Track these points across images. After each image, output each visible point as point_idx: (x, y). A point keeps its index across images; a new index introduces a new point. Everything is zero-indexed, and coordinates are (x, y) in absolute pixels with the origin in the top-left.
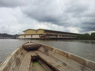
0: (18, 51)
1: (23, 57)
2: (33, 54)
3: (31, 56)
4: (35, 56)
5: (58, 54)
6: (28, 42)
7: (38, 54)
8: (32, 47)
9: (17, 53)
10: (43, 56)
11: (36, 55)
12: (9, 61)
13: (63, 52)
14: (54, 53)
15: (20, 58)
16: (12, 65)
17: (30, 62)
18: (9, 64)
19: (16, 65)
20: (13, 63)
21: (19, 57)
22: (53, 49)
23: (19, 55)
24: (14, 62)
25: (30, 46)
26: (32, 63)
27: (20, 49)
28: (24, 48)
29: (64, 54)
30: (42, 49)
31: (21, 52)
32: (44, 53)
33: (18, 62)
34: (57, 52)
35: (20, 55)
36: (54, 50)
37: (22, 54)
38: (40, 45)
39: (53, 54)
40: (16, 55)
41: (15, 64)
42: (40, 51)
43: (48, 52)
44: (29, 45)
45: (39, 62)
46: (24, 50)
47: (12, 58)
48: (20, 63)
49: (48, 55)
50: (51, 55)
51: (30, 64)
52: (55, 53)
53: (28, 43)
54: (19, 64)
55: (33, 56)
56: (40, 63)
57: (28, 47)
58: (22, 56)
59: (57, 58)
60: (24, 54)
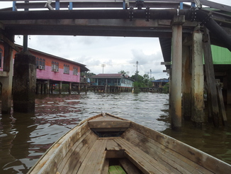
0: (77, 134)
1: (87, 150)
2: (112, 144)
3: (106, 149)
4: (115, 151)
5: (174, 154)
6: (102, 115)
7: (123, 148)
8: (109, 127)
9: (74, 139)
10: (136, 154)
11: (117, 149)
12: (55, 157)
13: (189, 148)
14: (163, 147)
15: (81, 153)
16: (60, 167)
17: (101, 166)
18: (55, 164)
19: (70, 170)
20: (63, 163)
21: (78, 150)
22: (162, 137)
23: (77, 144)
24: (65, 160)
25: (104, 124)
26: (107, 168)
27: (82, 129)
28: (91, 129)
29: (190, 155)
30: (132, 134)
31: (84, 136)
32: (137, 145)
33: (75, 160)
34: (170, 146)
35: (81, 145)
36: (163, 140)
37: (85, 142)
38: (129, 125)
39: (159, 150)
40: (72, 145)
41: (67, 166)
42: (128, 139)
43: (149, 144)
44: (102, 122)
45: (124, 166)
46: (91, 134)
47: (61, 151)
48: (78, 165)
49: (147, 153)
50: (156, 153)
51: (103, 169)
52: (167, 147)
53: (101, 117)
54: (77, 168)
55: (110, 150)
56: (127, 170)
57: (99, 126)
58: (84, 148)
59: (170, 162)
60: (89, 142)
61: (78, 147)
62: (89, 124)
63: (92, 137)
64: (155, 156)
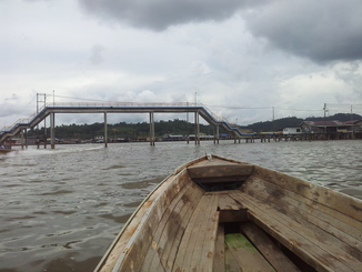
0: (174, 186)
1: (191, 211)
2: (227, 201)
3: (218, 209)
4: (232, 211)
5: (328, 211)
6: (206, 158)
7: (245, 206)
8: (220, 175)
9: (170, 194)
10: (265, 214)
11: (235, 208)
12: (148, 220)
13: (352, 201)
14: (309, 202)
15: (182, 214)
16: (156, 234)
17: (215, 233)
18: (149, 231)
19: (169, 238)
20: (160, 229)
21: (177, 210)
22: (308, 186)
23: (175, 201)
24: (162, 225)
25: (211, 171)
26: (222, 238)
27: (181, 179)
28: (193, 179)
29: (354, 211)
30: (257, 185)
31: (184, 191)
32: (267, 201)
33: (175, 227)
34: (321, 200)
35: (181, 203)
36: (308, 191)
37: (186, 199)
38: (250, 170)
39: (303, 207)
40: (168, 203)
41: (165, 233)
42: (251, 193)
43: (286, 199)
44: (209, 168)
45: (248, 233)
46: (193, 186)
47: (155, 211)
48: (181, 232)
49: (284, 212)
50: (297, 211)
51: (217, 239)
52: (315, 202)
53: (206, 161)
54: (179, 236)
55: (225, 211)
56: (252, 240)
57: (204, 175)
58: (186, 208)
59: (322, 224)
60: (193, 198)
61: (177, 206)
62: (189, 172)
63: (195, 192)
64: (297, 216)
